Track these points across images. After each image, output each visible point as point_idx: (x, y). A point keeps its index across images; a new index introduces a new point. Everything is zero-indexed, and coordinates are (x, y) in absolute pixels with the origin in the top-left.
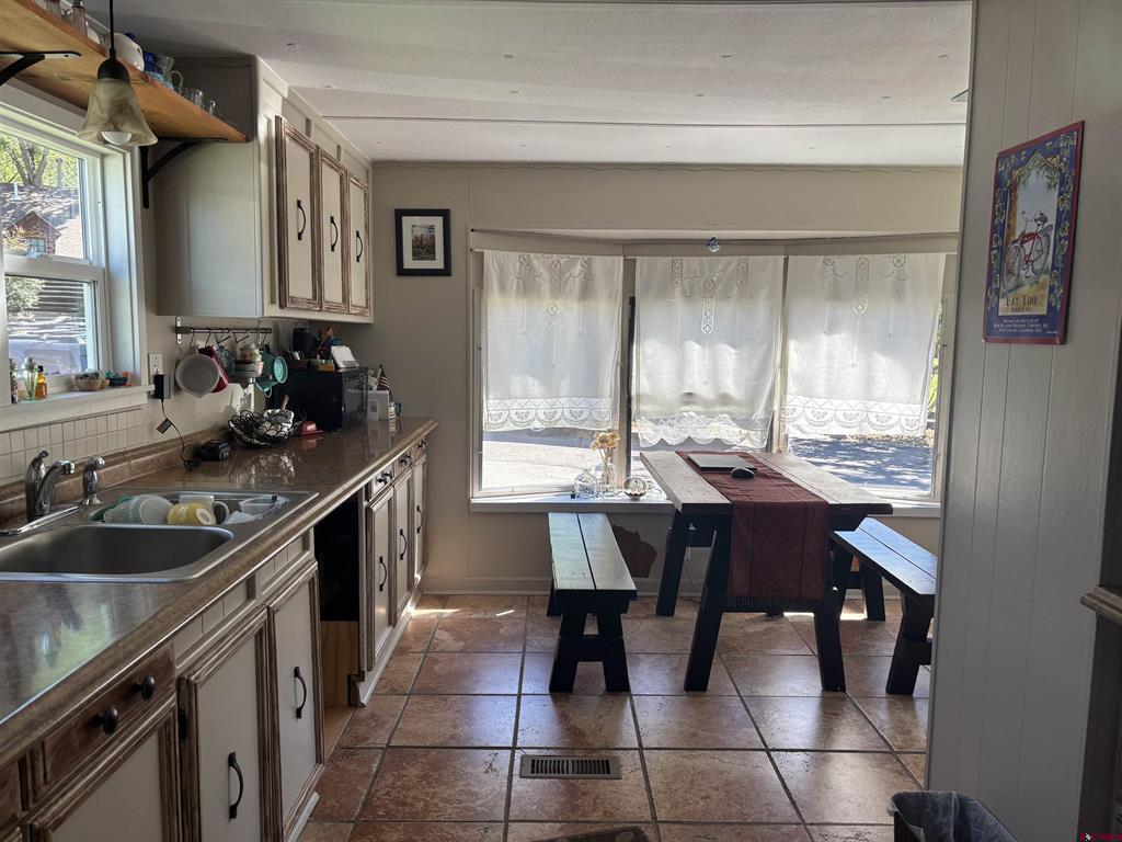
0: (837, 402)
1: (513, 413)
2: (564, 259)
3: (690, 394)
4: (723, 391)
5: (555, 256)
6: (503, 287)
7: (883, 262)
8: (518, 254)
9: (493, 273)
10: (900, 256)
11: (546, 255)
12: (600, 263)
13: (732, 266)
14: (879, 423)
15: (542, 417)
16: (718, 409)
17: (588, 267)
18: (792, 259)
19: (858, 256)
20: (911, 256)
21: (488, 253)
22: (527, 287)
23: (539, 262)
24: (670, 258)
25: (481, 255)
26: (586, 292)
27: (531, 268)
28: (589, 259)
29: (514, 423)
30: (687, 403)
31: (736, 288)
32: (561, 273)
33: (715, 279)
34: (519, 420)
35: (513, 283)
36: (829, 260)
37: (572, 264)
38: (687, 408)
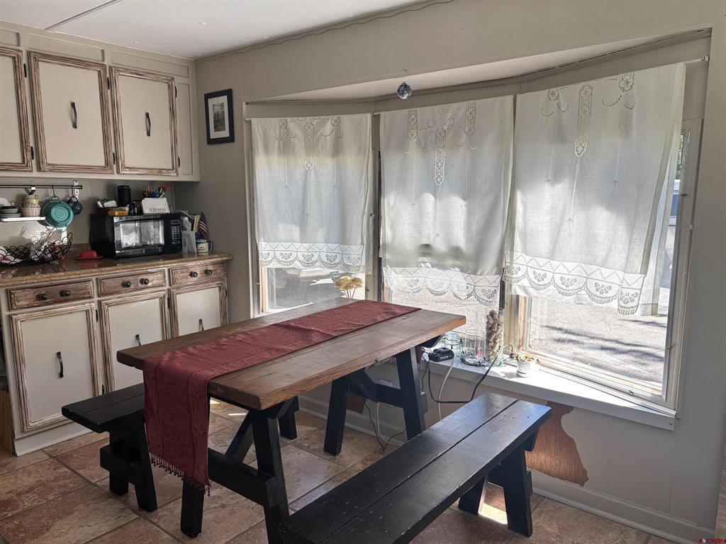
0: (556, 264)
1: (278, 254)
2: (316, 121)
3: (427, 246)
4: (455, 244)
5: (308, 118)
6: (266, 149)
7: (607, 87)
8: (277, 119)
9: (259, 137)
10: (628, 76)
11: (300, 118)
12: (347, 120)
13: (462, 112)
14: (598, 294)
15: (302, 259)
16: (450, 262)
17: (338, 125)
18: (519, 96)
19: (582, 84)
20: (639, 74)
21: (254, 121)
22: (286, 148)
23: (295, 125)
24: (408, 110)
25: (250, 122)
26: (337, 150)
27: (288, 130)
28: (338, 118)
29: (279, 262)
30: (424, 254)
31: (465, 136)
32: (314, 132)
33: (445, 128)
34: (284, 260)
35: (275, 144)
36: (553, 93)
37: (322, 124)
38: (425, 259)
